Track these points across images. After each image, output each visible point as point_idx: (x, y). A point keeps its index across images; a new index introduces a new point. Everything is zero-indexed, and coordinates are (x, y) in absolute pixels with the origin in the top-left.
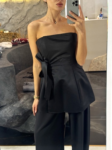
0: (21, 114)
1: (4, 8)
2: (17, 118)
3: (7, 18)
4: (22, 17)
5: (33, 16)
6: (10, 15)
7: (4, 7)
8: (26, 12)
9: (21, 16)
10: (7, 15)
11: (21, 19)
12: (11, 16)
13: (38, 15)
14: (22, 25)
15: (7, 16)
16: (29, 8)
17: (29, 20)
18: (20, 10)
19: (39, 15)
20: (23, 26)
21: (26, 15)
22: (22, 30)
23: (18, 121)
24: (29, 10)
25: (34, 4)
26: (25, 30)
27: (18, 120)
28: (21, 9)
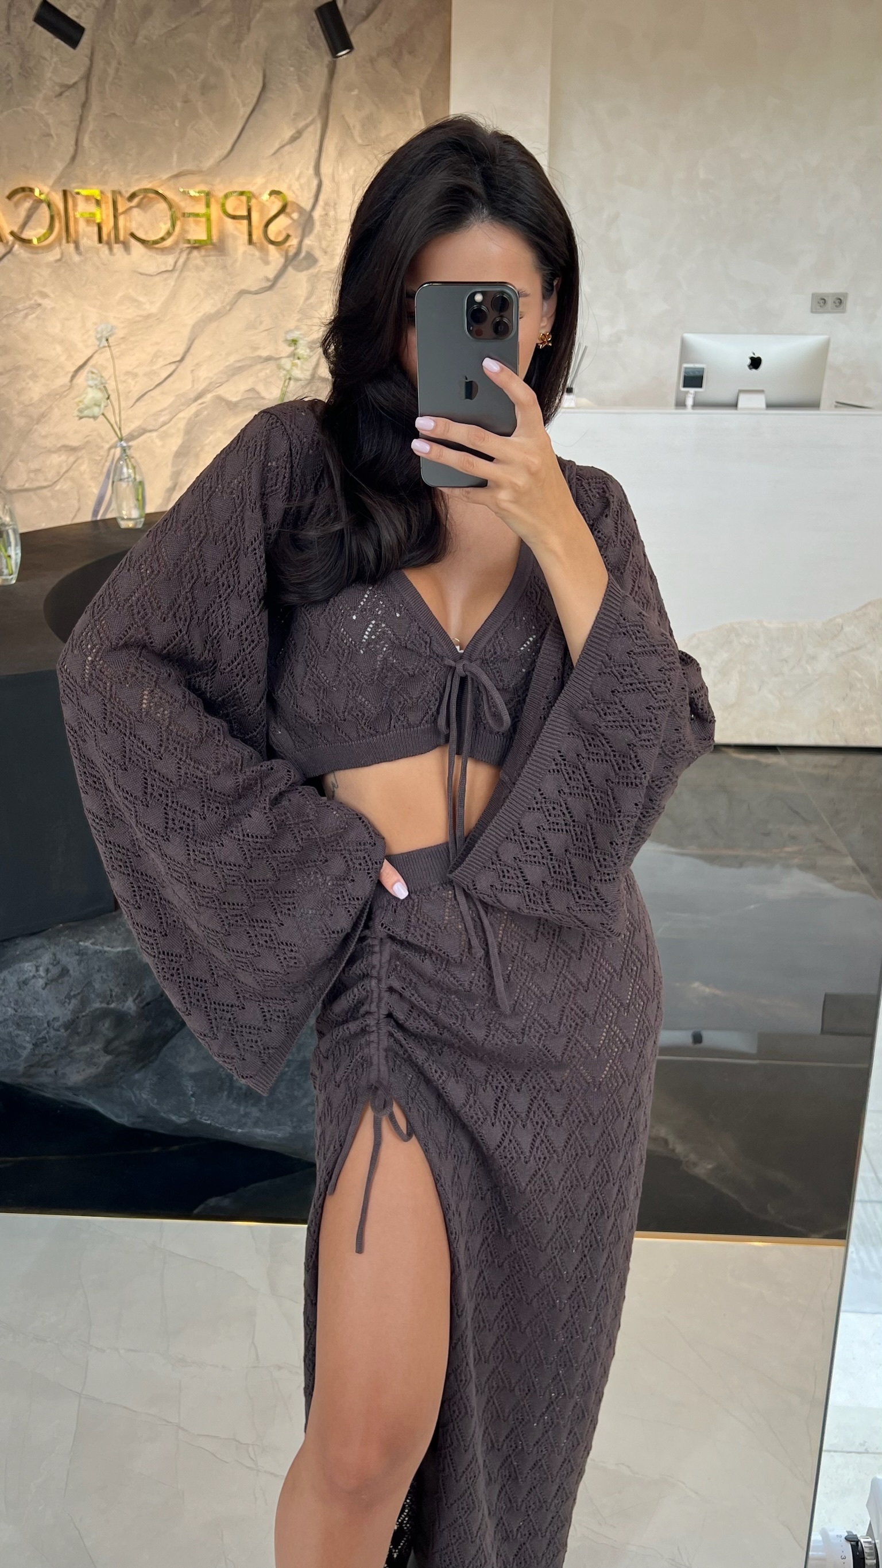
0: (130, 1005)
1: (44, 295)
2: (105, 1027)
3: (63, 359)
4: (161, 362)
5: (232, 359)
6: (80, 345)
7: (47, 290)
8: (186, 332)
9: (156, 356)
10: (62, 342)
11: (153, 373)
12: (89, 353)
13: (265, 354)
14: (156, 415)
15: (59, 349)
16: (208, 307)
17: (201, 386)
18: (148, 316)
19: (268, 359)
20: (162, 419)
21: (188, 350)
22: (159, 443)
23: (106, 1050)
24: (208, 318)
25: (243, 287)
26: (175, 448)
27: (109, 1042)
28: (154, 309)
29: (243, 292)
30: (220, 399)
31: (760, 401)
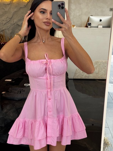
5: (19, 18)
8: (12, 14)
9: (7, 17)
11: (7, 20)
14: (7, 27)
16: (15, 10)
17: (14, 22)
18: (6, 11)
21: (12, 17)
22: (8, 31)
24: (15, 12)
29: (21, 8)
30: (17, 24)
31: (101, 26)
